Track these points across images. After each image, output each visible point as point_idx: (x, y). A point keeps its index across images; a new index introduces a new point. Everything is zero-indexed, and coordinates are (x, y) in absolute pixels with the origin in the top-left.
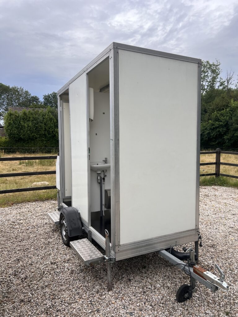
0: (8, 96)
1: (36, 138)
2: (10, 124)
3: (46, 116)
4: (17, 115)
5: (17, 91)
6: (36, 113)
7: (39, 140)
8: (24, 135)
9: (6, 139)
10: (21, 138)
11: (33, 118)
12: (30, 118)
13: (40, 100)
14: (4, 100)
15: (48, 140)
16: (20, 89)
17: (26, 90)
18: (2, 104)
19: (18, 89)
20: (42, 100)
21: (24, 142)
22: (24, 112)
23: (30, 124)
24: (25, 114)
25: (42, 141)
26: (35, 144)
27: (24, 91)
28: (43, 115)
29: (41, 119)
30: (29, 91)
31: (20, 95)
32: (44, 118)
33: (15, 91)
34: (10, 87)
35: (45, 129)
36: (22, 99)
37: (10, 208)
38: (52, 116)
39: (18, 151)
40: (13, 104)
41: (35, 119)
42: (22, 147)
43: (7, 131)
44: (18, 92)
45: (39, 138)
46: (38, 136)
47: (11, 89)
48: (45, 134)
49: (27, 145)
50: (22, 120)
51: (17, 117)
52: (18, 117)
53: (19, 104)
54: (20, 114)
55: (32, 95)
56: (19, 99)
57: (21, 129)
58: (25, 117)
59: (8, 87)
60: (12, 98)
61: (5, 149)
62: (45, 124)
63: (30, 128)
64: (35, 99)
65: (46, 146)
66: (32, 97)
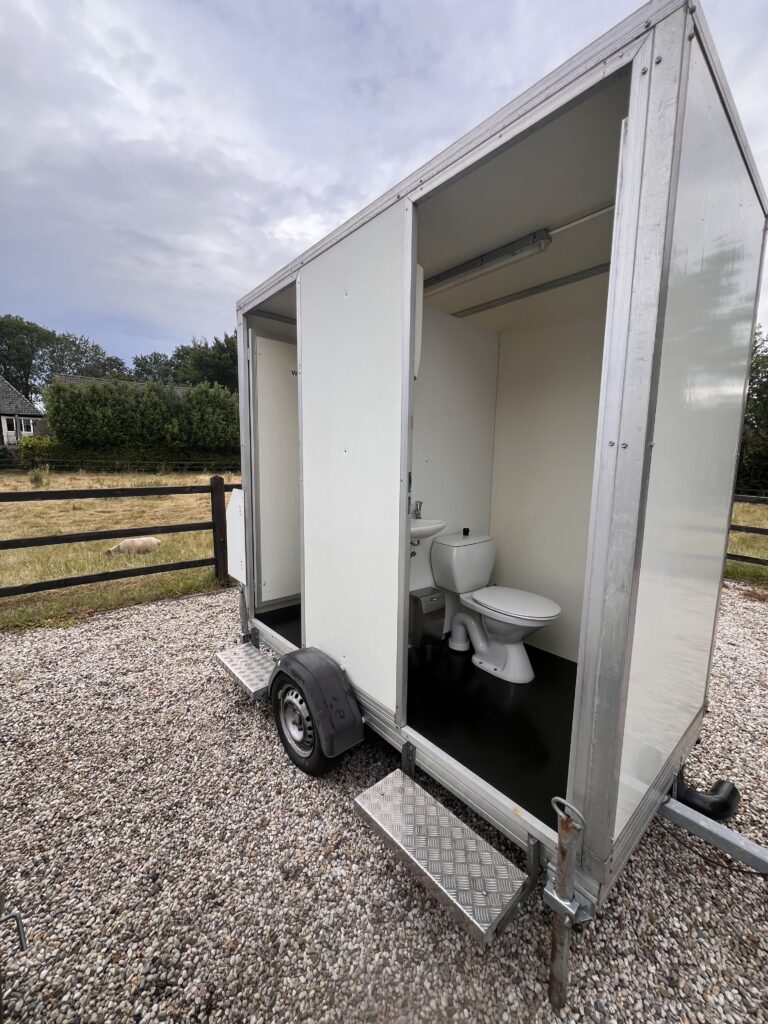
0: (53, 352)
1: (123, 442)
2: (57, 410)
3: (145, 399)
4: (77, 392)
5: (73, 343)
6: (121, 391)
7: (130, 447)
8: (95, 435)
9: (52, 441)
10: (88, 440)
11: (114, 400)
12: (106, 399)
13: (126, 365)
14: (45, 360)
15: (150, 447)
16: (81, 339)
17: (96, 344)
18: (40, 369)
19: (76, 339)
20: (130, 365)
21: (95, 450)
22: (94, 387)
23: (109, 412)
24: (94, 390)
25: (137, 448)
26: (119, 454)
27: (90, 345)
28: (137, 396)
29: (134, 403)
30: (101, 346)
31: (83, 353)
32: (139, 402)
33: (66, 342)
34: (57, 334)
35: (143, 423)
36: (87, 361)
37: (86, 627)
38: (157, 399)
39: (83, 468)
40: (65, 370)
41: (118, 402)
42: (92, 459)
43: (53, 424)
44: (78, 347)
45: (129, 441)
46: (128, 438)
47: (59, 339)
48: (141, 435)
49: (103, 456)
50: (89, 403)
51: (75, 397)
52: (79, 395)
53: (80, 371)
54: (84, 391)
55: (109, 355)
56: (78, 360)
57: (87, 422)
58: (96, 398)
59: (54, 333)
60: (62, 357)
61: (51, 463)
62: (142, 415)
63: (109, 421)
64: (116, 363)
65: (145, 459)
66: (109, 359)
